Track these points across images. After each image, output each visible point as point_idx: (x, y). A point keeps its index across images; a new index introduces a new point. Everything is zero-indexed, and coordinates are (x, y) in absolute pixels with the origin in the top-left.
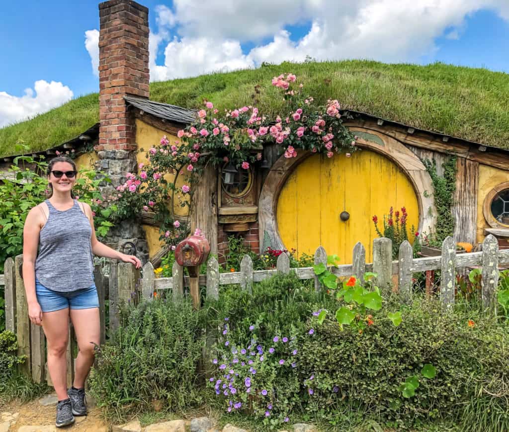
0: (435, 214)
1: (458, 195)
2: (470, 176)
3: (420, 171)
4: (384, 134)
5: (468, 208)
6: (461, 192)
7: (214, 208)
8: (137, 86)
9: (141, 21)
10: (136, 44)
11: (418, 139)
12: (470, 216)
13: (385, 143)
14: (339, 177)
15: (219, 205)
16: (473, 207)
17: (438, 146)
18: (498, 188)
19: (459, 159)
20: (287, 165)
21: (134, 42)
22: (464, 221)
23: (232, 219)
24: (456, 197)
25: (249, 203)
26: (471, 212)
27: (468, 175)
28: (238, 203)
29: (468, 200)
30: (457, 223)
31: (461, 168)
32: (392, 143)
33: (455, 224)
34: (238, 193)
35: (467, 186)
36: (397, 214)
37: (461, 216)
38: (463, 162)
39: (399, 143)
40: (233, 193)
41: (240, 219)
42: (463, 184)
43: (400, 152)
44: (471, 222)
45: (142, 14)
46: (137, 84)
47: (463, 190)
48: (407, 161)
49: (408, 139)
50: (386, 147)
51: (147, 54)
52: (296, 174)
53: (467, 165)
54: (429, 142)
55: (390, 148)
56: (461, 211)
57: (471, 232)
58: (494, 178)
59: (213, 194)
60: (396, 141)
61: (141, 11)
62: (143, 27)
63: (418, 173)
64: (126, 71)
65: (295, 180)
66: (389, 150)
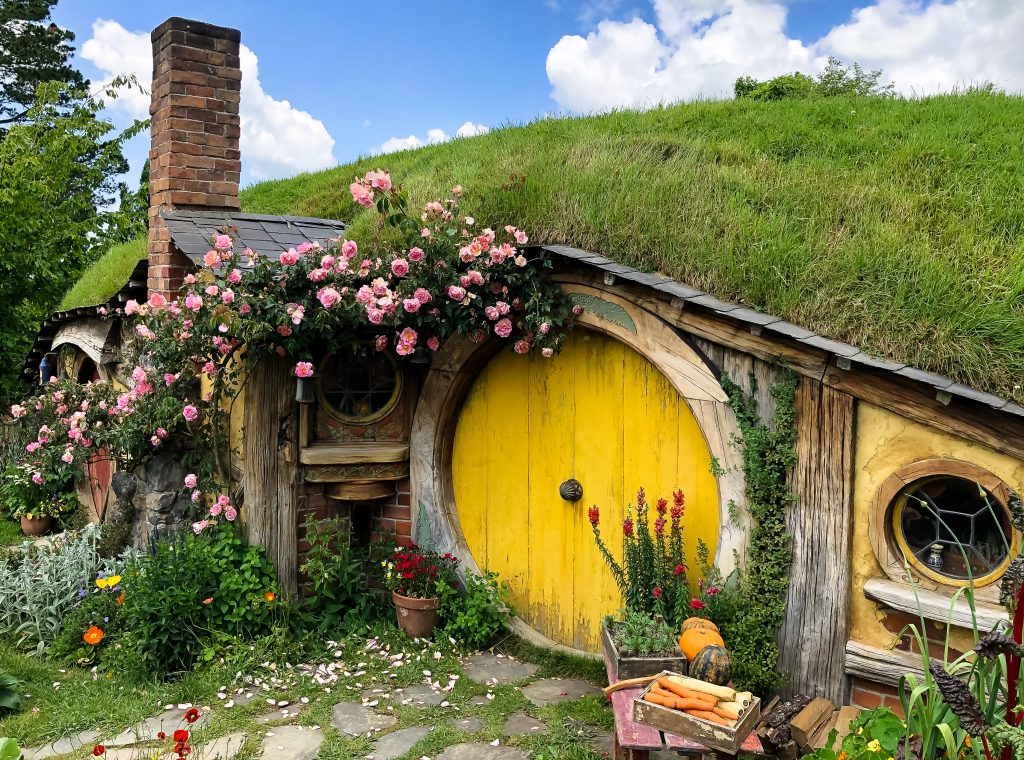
0: (747, 521)
1: (802, 478)
2: (831, 430)
3: (714, 403)
4: (634, 303)
5: (825, 517)
6: (808, 471)
7: (287, 450)
8: (204, 188)
9: (217, 58)
10: (202, 105)
11: (707, 323)
12: (830, 539)
13: (638, 327)
14: (563, 396)
15: (303, 441)
16: (838, 517)
17: (755, 346)
18: (904, 472)
19: (807, 382)
20: (458, 361)
21: (199, 101)
22: (815, 549)
23: (335, 474)
24: (797, 482)
25: (391, 436)
26: (831, 530)
27: (827, 428)
28: (362, 435)
29: (825, 496)
30: (798, 552)
31: (810, 407)
32: (652, 328)
33: (793, 555)
34: (367, 415)
35: (824, 456)
36: (662, 507)
37: (808, 536)
38: (817, 392)
39: (668, 329)
40: (351, 413)
41: (357, 474)
42: (814, 451)
43: (669, 351)
44: (832, 555)
45: (219, 44)
46: (203, 184)
47: (813, 466)
48: (684, 376)
49: (685, 320)
50: (641, 337)
51: (234, 122)
52: (486, 380)
53: (825, 401)
54: (732, 332)
55: (649, 341)
56: (809, 523)
57: (832, 584)
58: (896, 443)
59: (283, 420)
60: (661, 324)
61: (218, 37)
62: (222, 71)
63: (710, 407)
64: (175, 160)
65: (484, 394)
66: (647, 346)
